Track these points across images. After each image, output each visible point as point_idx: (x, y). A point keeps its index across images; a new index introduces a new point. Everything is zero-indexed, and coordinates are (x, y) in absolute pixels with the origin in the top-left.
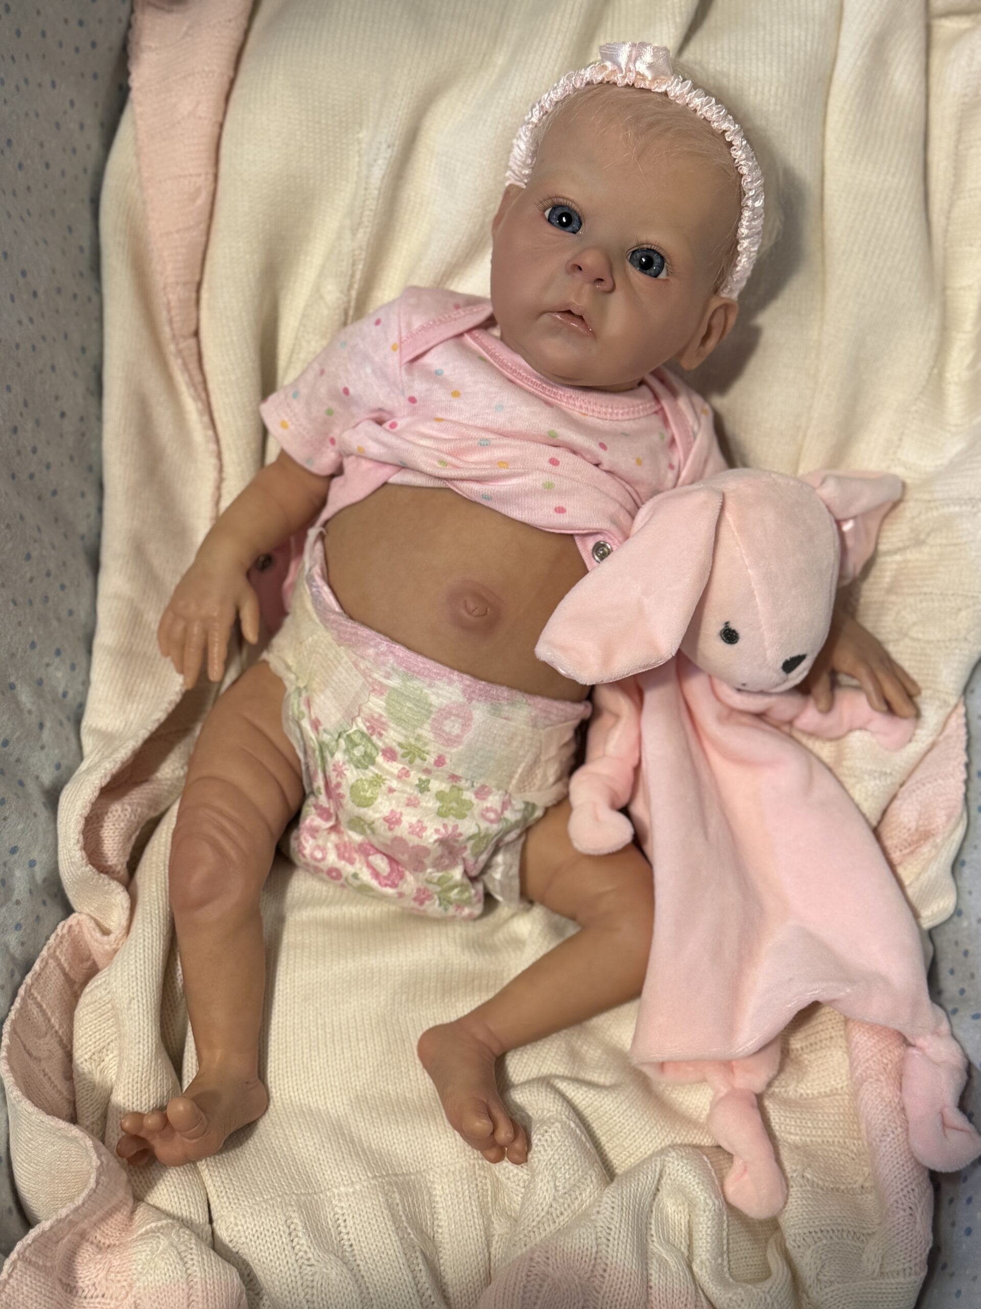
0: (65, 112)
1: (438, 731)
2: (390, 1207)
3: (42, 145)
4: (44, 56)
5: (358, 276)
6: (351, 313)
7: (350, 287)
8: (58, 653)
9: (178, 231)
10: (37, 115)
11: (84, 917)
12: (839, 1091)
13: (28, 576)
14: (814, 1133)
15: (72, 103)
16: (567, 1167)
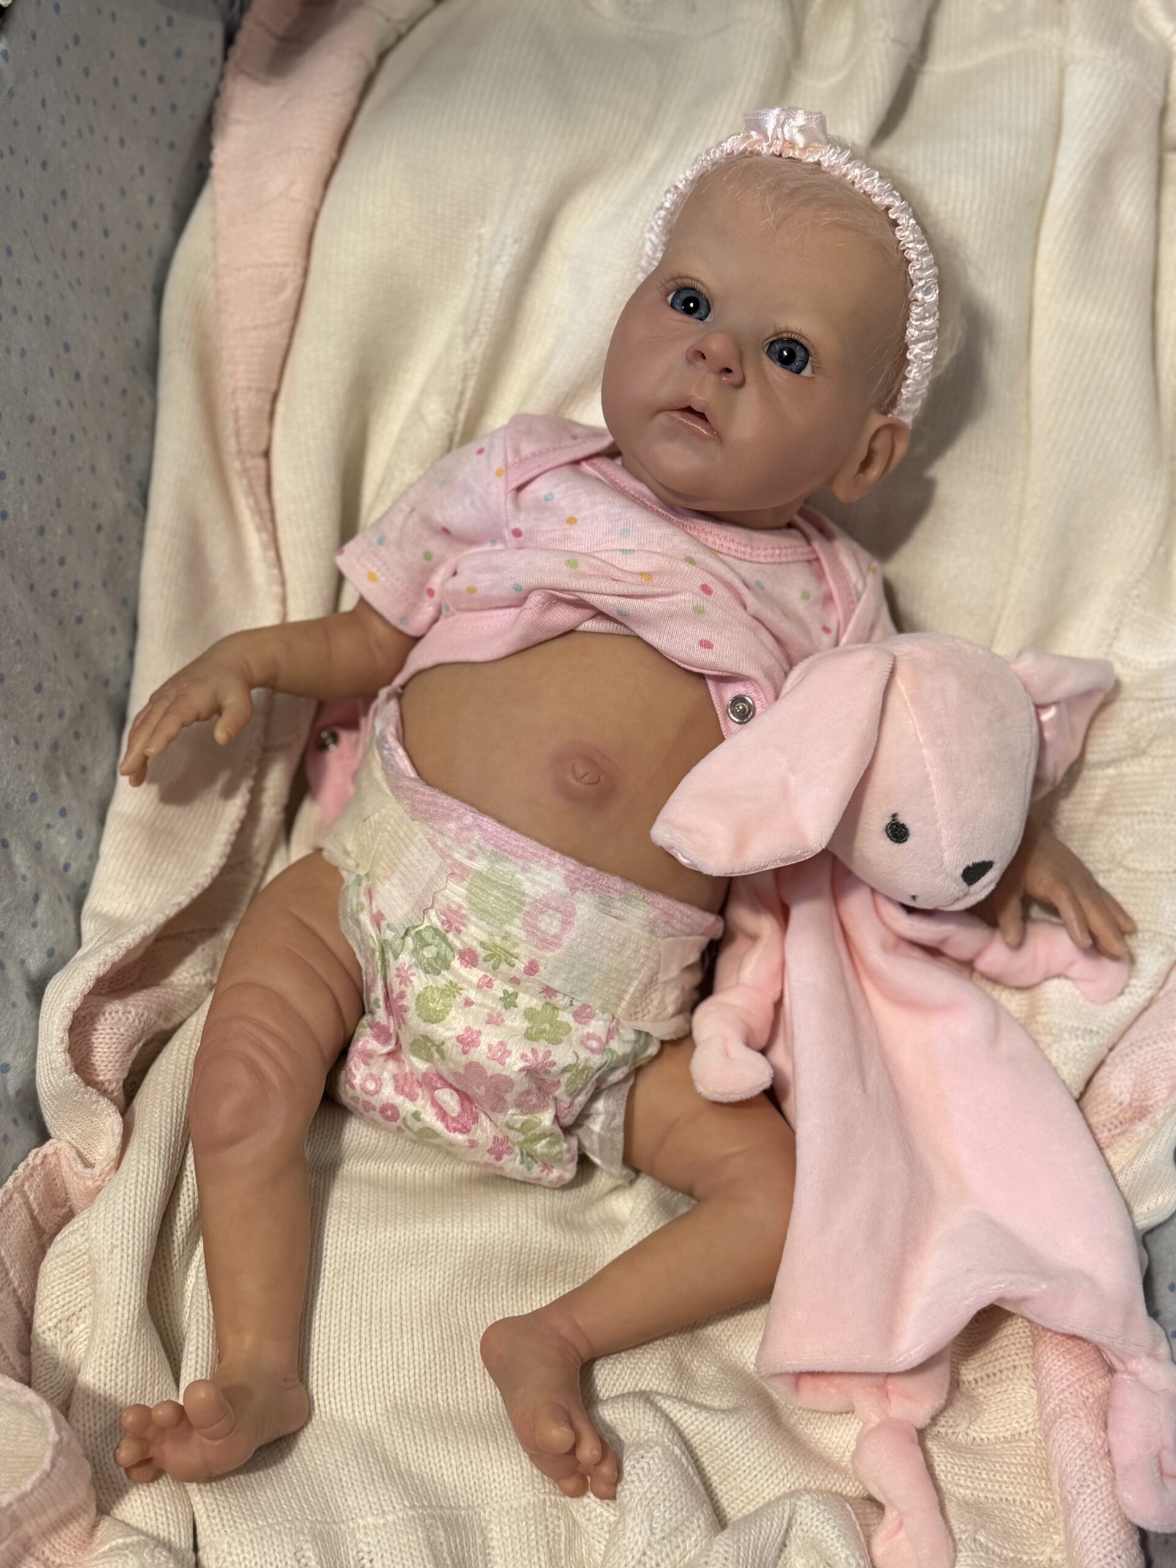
0: (132, 178)
1: (532, 930)
2: (432, 1545)
3: (102, 207)
4: (114, 107)
5: (469, 394)
6: (457, 439)
7: (458, 407)
8: (63, 813)
9: (255, 328)
10: (100, 171)
11: (63, 1144)
12: (1023, 1437)
13: (37, 711)
14: (989, 1487)
15: (142, 170)
16: (668, 1504)
